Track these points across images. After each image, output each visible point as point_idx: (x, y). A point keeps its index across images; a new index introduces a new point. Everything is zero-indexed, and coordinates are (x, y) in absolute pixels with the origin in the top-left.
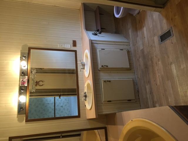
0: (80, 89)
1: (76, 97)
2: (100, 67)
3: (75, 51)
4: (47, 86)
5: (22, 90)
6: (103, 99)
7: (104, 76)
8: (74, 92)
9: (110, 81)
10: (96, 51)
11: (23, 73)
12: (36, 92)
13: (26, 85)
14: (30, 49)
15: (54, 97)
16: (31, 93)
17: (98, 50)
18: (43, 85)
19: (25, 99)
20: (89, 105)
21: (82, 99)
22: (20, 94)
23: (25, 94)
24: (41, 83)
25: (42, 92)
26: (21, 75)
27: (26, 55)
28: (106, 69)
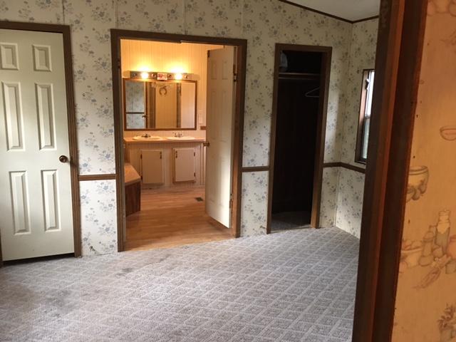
0: (154, 132)
1: (144, 128)
2: (176, 149)
3: (195, 129)
4: (160, 100)
5: (154, 75)
6: (145, 151)
7: (166, 153)
8: (151, 125)
9: (161, 158)
10: (193, 147)
11: (170, 76)
12: (151, 88)
13: (158, 78)
14: (196, 82)
15: (143, 111)
16: (151, 83)
17: (193, 149)
18: (161, 94)
19: (145, 78)
20: (138, 138)
21: (144, 133)
22: (150, 73)
23: (150, 78)
24: (163, 92)
25: (151, 93)
26: (168, 74)
27: (189, 79)
28: (174, 156)
